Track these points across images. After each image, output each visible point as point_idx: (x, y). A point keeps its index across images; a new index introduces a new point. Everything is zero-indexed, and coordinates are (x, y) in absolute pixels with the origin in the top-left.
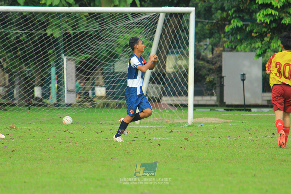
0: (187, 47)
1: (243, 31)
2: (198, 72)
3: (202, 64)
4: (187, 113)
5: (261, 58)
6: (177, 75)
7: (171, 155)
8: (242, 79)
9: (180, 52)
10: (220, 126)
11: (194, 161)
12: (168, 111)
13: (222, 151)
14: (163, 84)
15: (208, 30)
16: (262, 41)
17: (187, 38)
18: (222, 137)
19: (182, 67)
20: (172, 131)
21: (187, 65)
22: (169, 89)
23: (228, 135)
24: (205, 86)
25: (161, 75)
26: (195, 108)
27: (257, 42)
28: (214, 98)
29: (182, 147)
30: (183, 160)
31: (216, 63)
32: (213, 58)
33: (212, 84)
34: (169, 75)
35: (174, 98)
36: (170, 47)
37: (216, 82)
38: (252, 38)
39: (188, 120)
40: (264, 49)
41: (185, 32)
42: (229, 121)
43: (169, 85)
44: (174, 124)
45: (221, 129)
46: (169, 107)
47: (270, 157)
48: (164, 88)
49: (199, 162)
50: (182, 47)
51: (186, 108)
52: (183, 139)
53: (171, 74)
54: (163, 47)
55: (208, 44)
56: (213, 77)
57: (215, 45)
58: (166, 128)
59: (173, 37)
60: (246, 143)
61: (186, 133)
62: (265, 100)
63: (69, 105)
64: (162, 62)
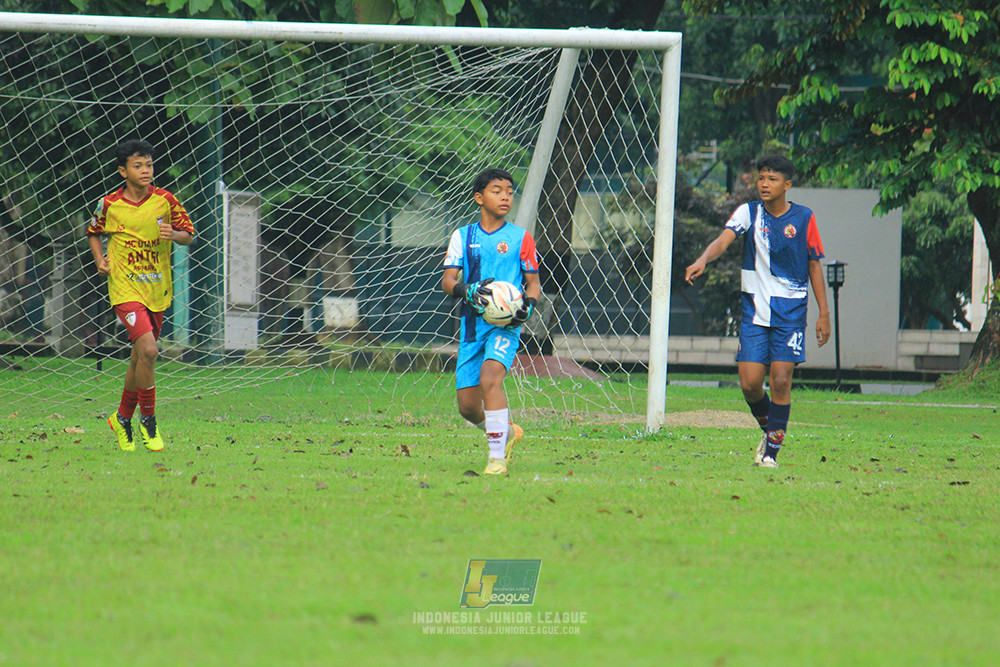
0: (652, 168)
1: (839, 115)
3: (692, 226)
5: (897, 212)
6: (615, 263)
8: (832, 280)
9: (625, 184)
12: (580, 387)
14: (563, 292)
15: (719, 109)
16: (906, 153)
17: (653, 135)
21: (650, 228)
22: (585, 307)
24: (702, 301)
25: (560, 259)
26: (671, 376)
27: (887, 156)
28: (732, 344)
29: (631, 512)
33: (726, 296)
34: (587, 259)
36: (593, 167)
39: (646, 418)
40: (907, 181)
41: (646, 117)
43: (586, 294)
44: (598, 429)
46: (583, 372)
48: (569, 307)
50: (634, 167)
51: (639, 376)
53: (595, 258)
54: (569, 165)
55: (713, 156)
57: (738, 163)
58: (572, 441)
59: (603, 130)
62: (909, 356)
63: (237, 356)
64: (566, 218)
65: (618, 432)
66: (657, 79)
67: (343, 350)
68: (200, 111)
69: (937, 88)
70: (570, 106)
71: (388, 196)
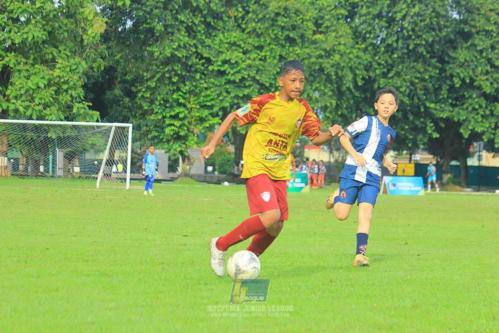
0: (127, 146)
1: (158, 138)
2: (133, 160)
3: (135, 156)
4: (126, 183)
5: (167, 154)
9: (123, 149)
12: (115, 182)
15: (138, 137)
16: (168, 144)
17: (127, 141)
19: (124, 157)
21: (127, 156)
24: (136, 168)
25: (112, 160)
26: (131, 180)
27: (166, 144)
32: (141, 153)
36: (118, 146)
39: (126, 187)
40: (169, 148)
41: (126, 138)
44: (118, 189)
46: (116, 179)
50: (124, 146)
51: (125, 180)
52: (124, 197)
54: (114, 145)
55: (138, 144)
57: (142, 145)
59: (119, 140)
61: (125, 194)
62: (169, 177)
63: (59, 177)
64: (113, 154)
65: (122, 189)
66: (128, 132)
67: (77, 176)
68: (54, 137)
69: (174, 134)
70: (114, 136)
71: (84, 150)
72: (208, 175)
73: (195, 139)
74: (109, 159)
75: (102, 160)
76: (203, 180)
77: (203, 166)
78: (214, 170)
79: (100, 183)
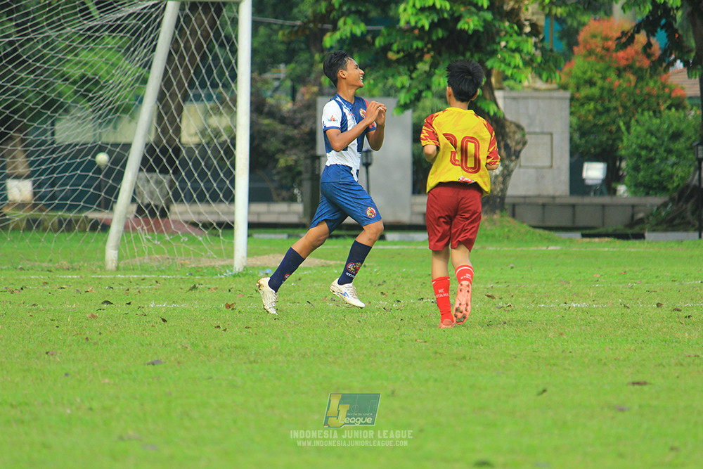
0: (233, 85)
1: (366, 46)
2: (259, 145)
3: (268, 125)
4: (232, 244)
5: (409, 113)
6: (209, 152)
7: (192, 344)
8: (364, 161)
9: (214, 97)
10: (310, 274)
11: (248, 358)
12: (186, 239)
13: (316, 334)
14: (173, 173)
15: (283, 42)
16: (412, 72)
17: (233, 61)
18: (315, 300)
19: (220, 132)
20: (194, 287)
21: (233, 127)
22: (189, 184)
23: (329, 297)
24: (276, 178)
25: (170, 150)
26: (252, 231)
27: (400, 74)
28: (298, 207)
29: (219, 327)
30: (220, 356)
31: (302, 123)
32: (295, 112)
33: (293, 174)
34: (190, 151)
35: (201, 207)
36: (192, 85)
37: (301, 168)
38: (389, 63)
39: (233, 261)
40: (415, 91)
41: (228, 48)
42: (332, 263)
43: (190, 174)
44: (200, 270)
45: (314, 281)
46: (188, 229)
47: (429, 349)
48: (177, 184)
49: (259, 361)
50: (220, 85)
51: (229, 232)
52: (222, 306)
53: (195, 149)
54: (175, 84)
55: (282, 76)
56: (294, 157)
57: (299, 80)
58: (182, 278)
59: (198, 59)
60: (374, 316)
61: (230, 291)
62: (419, 214)
64: (172, 121)
65: (214, 271)
66: (235, 22)
67: (19, 217)
69: (433, 26)
70: (175, 42)
71: (47, 107)
72: (587, 200)
73: (529, 46)
74: (158, 142)
75: (127, 147)
76: (568, 224)
77: (563, 160)
78: (613, 176)
79: (118, 248)
